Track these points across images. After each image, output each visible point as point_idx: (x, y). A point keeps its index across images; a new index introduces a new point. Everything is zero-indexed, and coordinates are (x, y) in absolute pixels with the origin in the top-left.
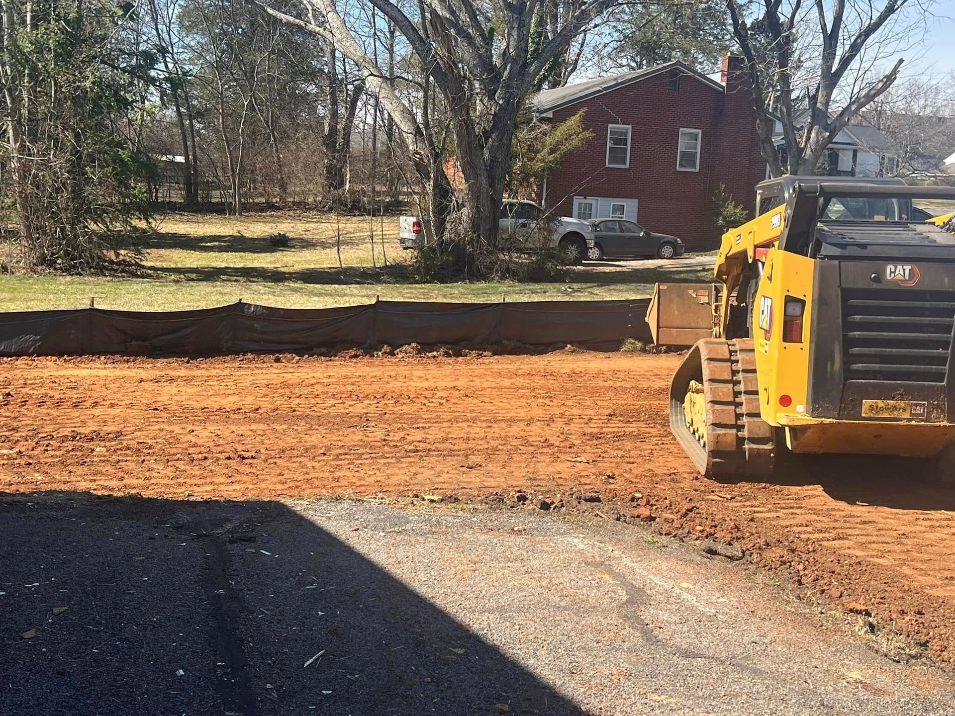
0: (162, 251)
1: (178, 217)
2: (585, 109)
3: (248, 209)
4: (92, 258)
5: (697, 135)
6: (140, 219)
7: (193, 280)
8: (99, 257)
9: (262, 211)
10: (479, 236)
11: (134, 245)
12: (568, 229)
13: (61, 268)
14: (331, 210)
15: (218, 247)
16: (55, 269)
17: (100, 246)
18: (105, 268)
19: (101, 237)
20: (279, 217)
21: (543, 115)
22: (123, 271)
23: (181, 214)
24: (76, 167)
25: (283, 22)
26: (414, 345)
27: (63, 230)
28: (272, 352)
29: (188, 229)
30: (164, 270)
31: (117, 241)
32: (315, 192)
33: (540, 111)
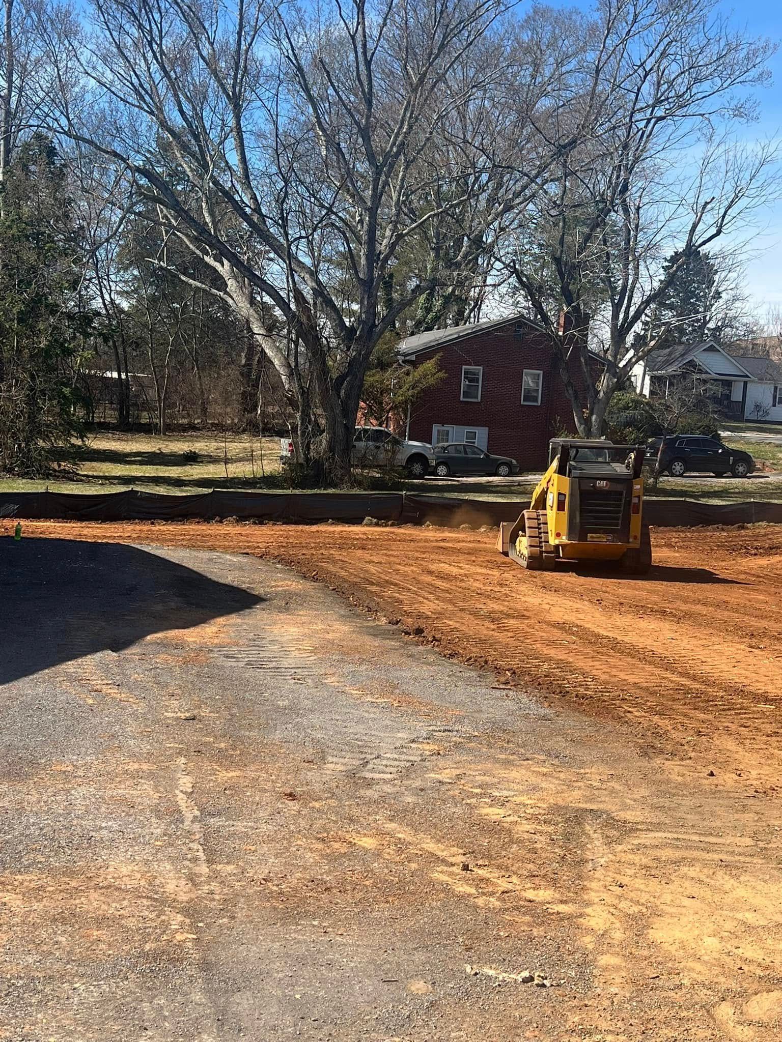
0: (94, 464)
1: (110, 435)
2: (441, 354)
3: (172, 430)
4: (40, 466)
5: (539, 375)
6: (77, 438)
7: (114, 484)
8: (46, 467)
9: (184, 431)
10: (334, 454)
11: (73, 458)
12: (414, 451)
13: (18, 475)
14: (244, 431)
15: (139, 461)
16: (13, 475)
17: (47, 458)
18: (51, 475)
19: (49, 451)
20: (197, 437)
21: (408, 358)
22: (63, 477)
23: (113, 434)
24: (31, 400)
25: (193, 286)
26: (234, 517)
27: (20, 445)
28: (150, 519)
29: (118, 447)
30: (93, 477)
31: (60, 455)
32: (231, 416)
33: (405, 355)
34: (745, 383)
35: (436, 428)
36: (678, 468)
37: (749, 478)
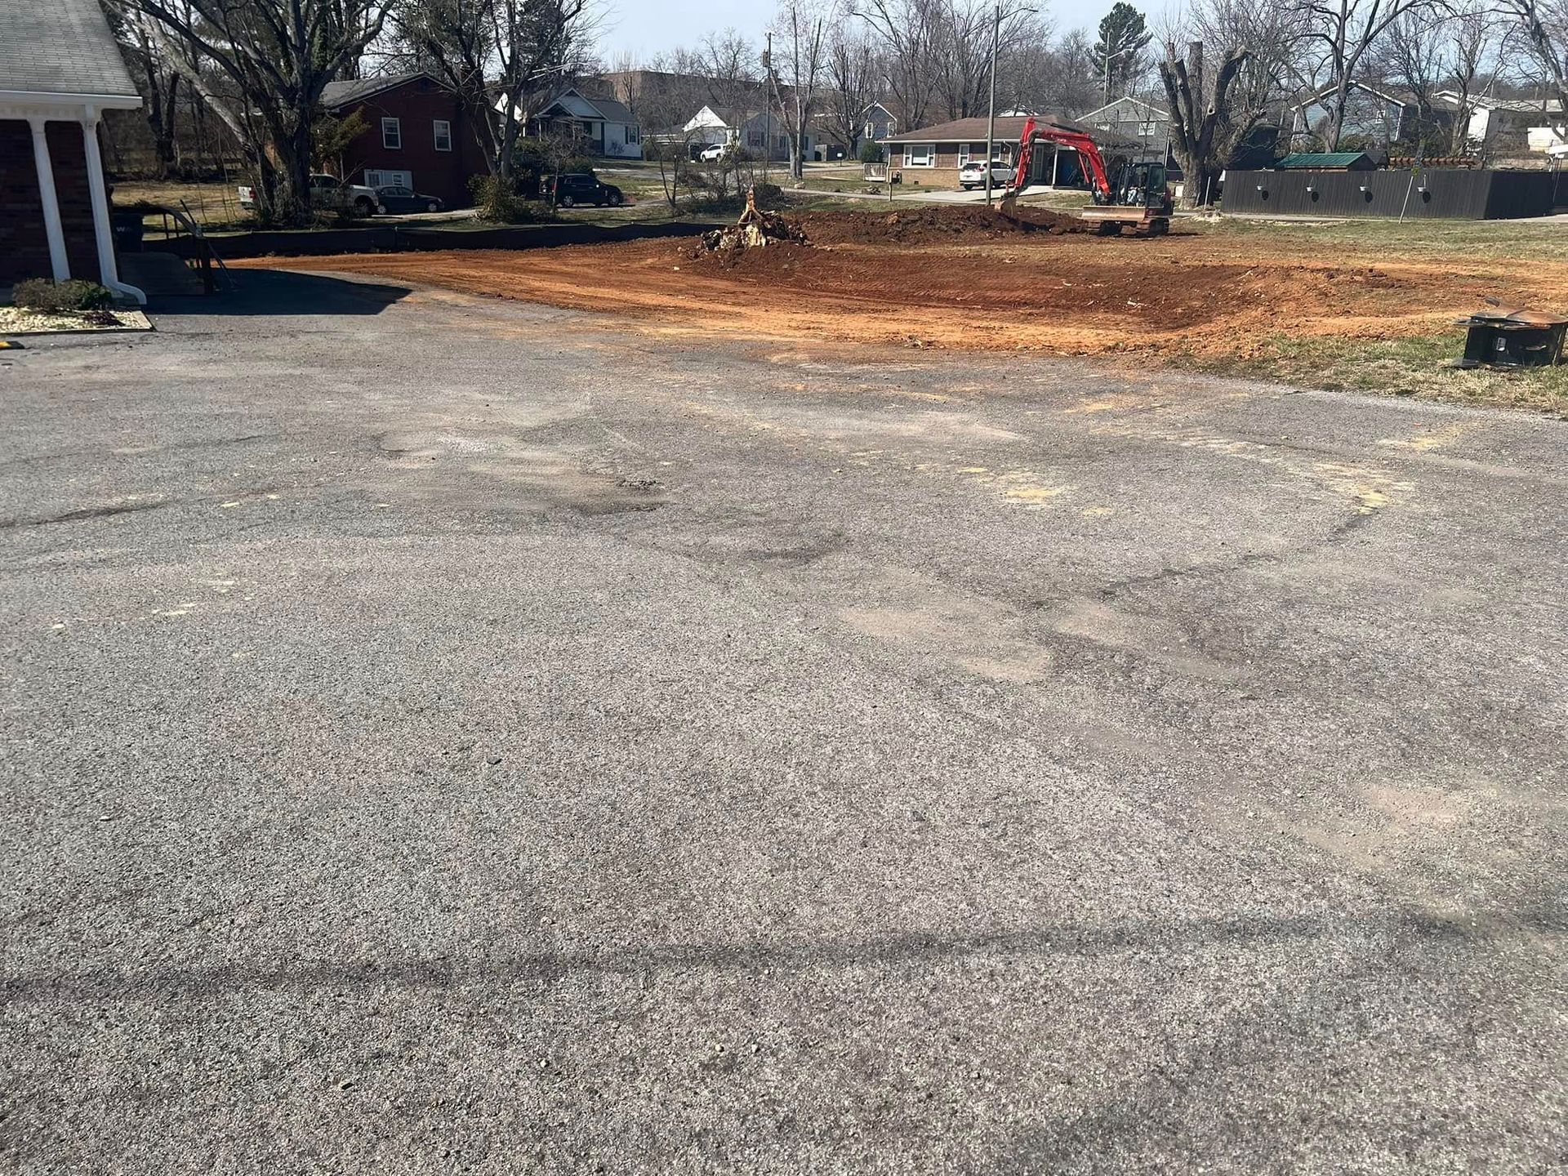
2: (361, 108)
5: (447, 125)
10: (298, 200)
12: (360, 194)
21: (332, 111)
32: (150, 164)
33: (330, 108)
34: (603, 124)
35: (367, 173)
36: (568, 201)
37: (622, 207)
